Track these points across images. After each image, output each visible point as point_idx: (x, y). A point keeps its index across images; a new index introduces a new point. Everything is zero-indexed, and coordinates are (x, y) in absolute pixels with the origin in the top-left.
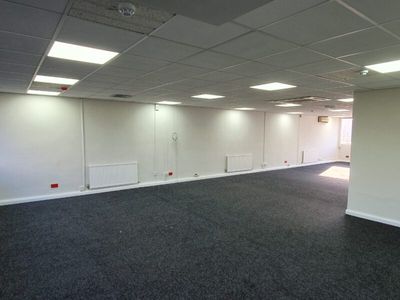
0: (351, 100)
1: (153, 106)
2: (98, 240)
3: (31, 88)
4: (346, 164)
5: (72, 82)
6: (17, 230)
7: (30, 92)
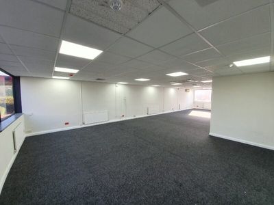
0: (211, 81)
1: (114, 85)
2: (90, 155)
3: (54, 75)
4: (209, 111)
5: (75, 71)
6: (45, 150)
7: (54, 77)
